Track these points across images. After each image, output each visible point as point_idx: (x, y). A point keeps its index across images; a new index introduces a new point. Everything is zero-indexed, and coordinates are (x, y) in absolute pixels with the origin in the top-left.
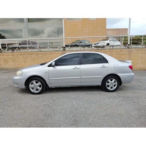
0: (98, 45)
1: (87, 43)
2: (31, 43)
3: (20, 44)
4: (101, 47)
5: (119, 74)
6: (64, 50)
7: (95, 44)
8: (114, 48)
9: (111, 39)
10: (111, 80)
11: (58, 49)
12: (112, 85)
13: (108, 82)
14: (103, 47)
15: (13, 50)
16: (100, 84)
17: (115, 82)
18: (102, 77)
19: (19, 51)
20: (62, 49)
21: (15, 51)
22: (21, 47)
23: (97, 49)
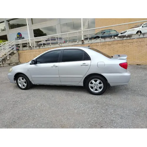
0: (124, 34)
1: (113, 33)
2: (56, 39)
3: (46, 41)
4: (127, 37)
5: (104, 74)
6: (83, 43)
7: (121, 34)
8: (145, 36)
9: (144, 25)
10: (96, 81)
11: (77, 42)
12: (97, 87)
13: (92, 83)
14: (130, 36)
15: (39, 47)
16: (82, 84)
17: (100, 83)
18: (83, 76)
19: (44, 47)
20: (81, 43)
21: (41, 47)
22: (47, 43)
23: (121, 39)
